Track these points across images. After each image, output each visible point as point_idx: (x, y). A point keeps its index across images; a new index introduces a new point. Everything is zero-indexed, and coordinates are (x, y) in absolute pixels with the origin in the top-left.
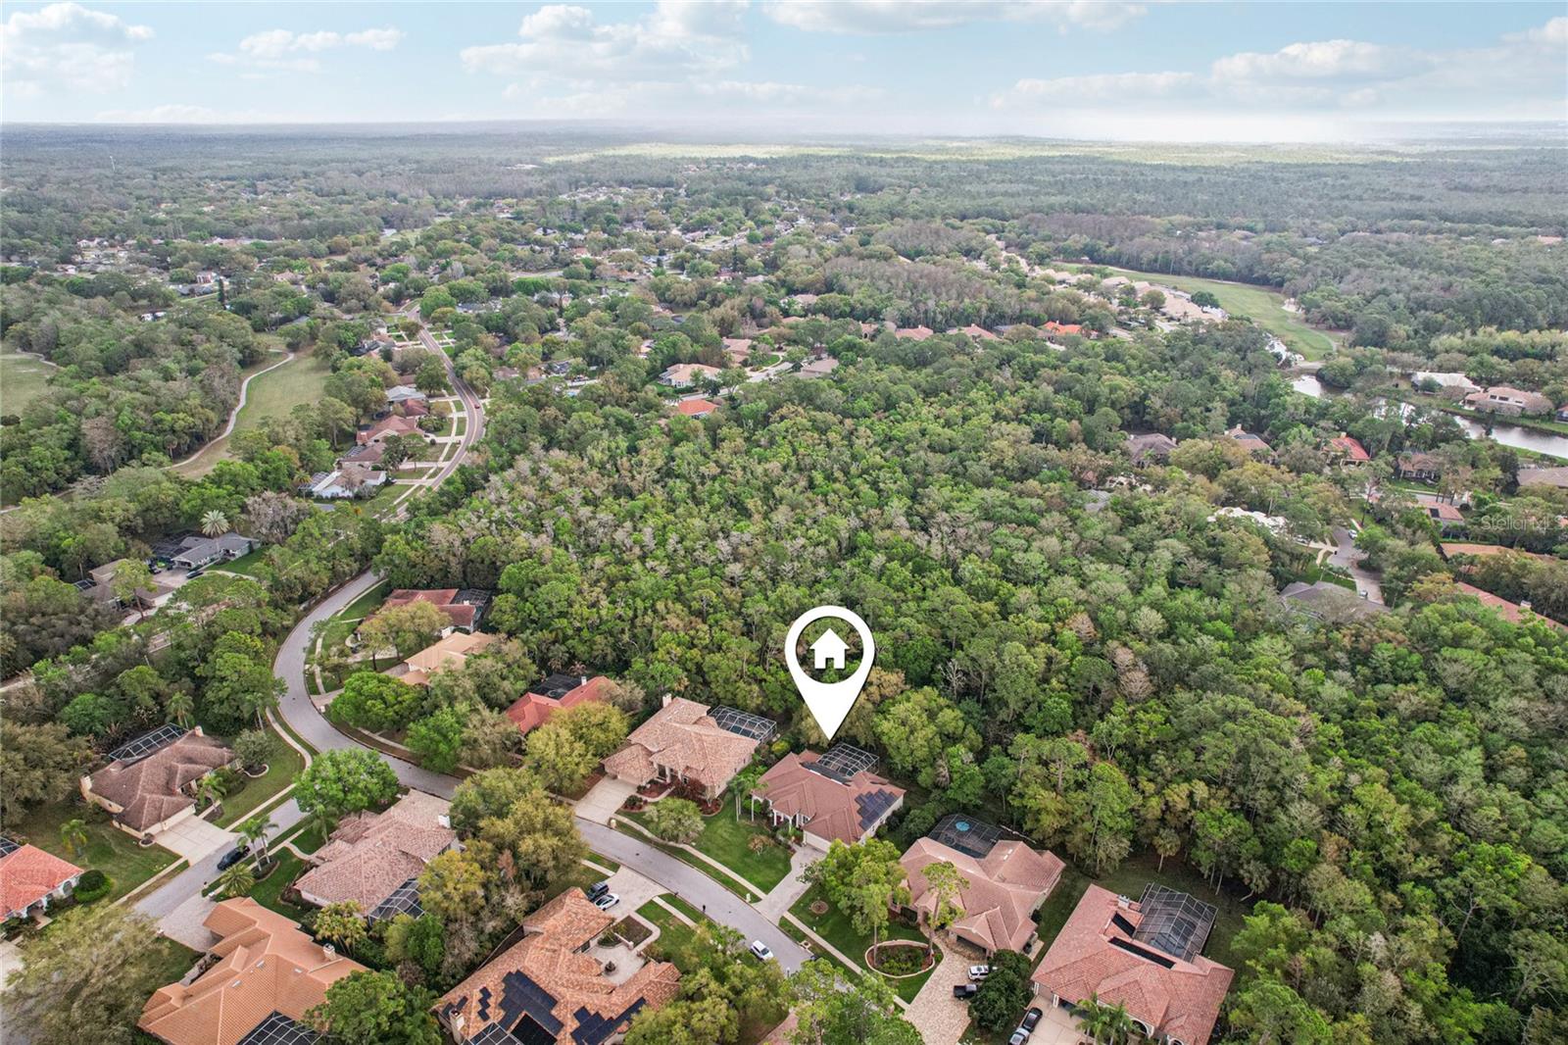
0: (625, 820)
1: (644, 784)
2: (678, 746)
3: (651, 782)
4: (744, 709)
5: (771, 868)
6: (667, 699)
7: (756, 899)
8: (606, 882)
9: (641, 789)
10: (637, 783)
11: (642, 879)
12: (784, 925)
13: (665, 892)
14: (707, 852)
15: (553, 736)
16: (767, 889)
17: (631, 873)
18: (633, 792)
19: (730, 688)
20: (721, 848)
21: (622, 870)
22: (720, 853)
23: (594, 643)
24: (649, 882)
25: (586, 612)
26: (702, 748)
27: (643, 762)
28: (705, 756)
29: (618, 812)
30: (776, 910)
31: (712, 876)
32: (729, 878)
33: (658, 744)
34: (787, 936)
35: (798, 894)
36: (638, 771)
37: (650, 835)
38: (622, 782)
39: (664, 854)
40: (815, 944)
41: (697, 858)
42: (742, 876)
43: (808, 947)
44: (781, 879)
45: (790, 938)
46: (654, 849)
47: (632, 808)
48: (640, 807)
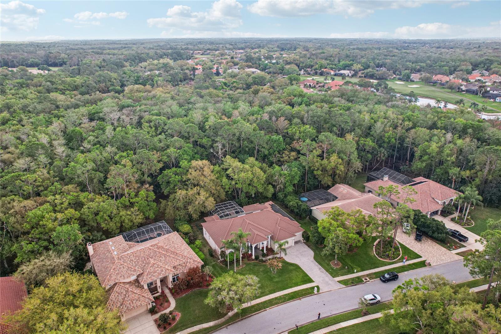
1: (151, 306)
2: (152, 261)
5: (291, 272)
7: (316, 288)
12: (346, 283)
16: (310, 280)
27: (137, 291)
30: (330, 282)
31: (282, 302)
32: (288, 294)
33: (135, 270)
34: (356, 285)
35: (320, 269)
36: (142, 299)
37: (211, 324)
38: (128, 321)
39: (239, 323)
40: (367, 275)
41: (258, 304)
42: (291, 287)
43: (368, 280)
44: (303, 271)
45: (358, 284)
46: (229, 327)
47: (170, 324)
48: (174, 319)
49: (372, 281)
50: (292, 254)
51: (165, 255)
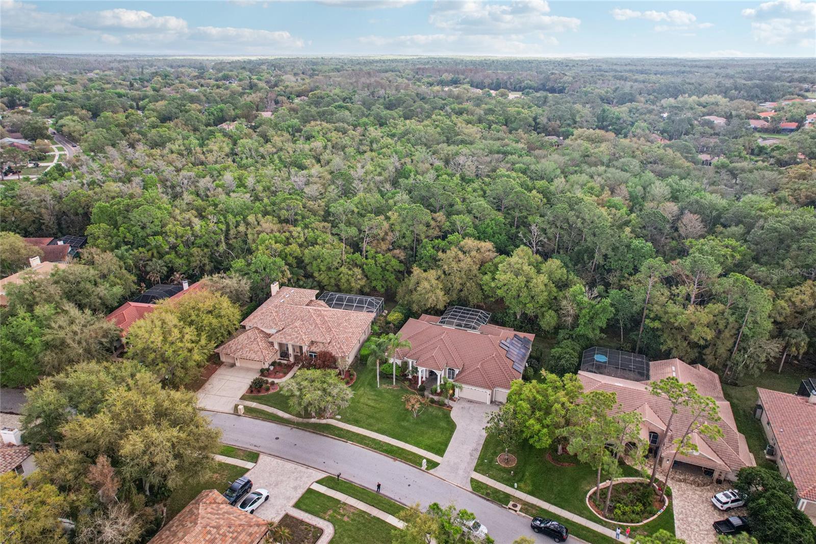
0: (254, 405)
1: (266, 366)
2: (298, 324)
3: (273, 364)
4: (349, 291)
5: (434, 428)
6: (275, 288)
7: (433, 465)
8: (248, 476)
9: (263, 372)
10: (259, 366)
11: (289, 466)
12: (478, 488)
13: (323, 475)
14: (356, 423)
15: (159, 323)
16: (441, 452)
17: (275, 462)
18: (257, 376)
19: (333, 274)
20: (370, 417)
21: (263, 459)
22: (372, 421)
23: (192, 255)
24: (300, 468)
25: (180, 229)
26: (324, 322)
27: (263, 344)
28: (329, 330)
29: (243, 398)
30: (461, 472)
31: (372, 448)
32: (392, 446)
33: (276, 324)
34: (488, 500)
35: (476, 450)
36: (259, 353)
37: (286, 416)
38: (241, 368)
39: (308, 433)
40: (525, 503)
41: (348, 431)
42: (406, 442)
43: (518, 509)
44: (451, 437)
45: (492, 502)
46: (294, 429)
47: (259, 392)
48: (268, 389)
49: (519, 515)
50: (471, 412)
51: (316, 324)
